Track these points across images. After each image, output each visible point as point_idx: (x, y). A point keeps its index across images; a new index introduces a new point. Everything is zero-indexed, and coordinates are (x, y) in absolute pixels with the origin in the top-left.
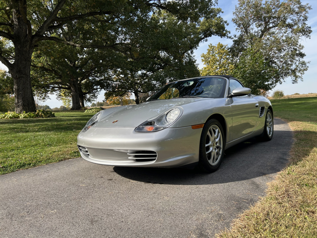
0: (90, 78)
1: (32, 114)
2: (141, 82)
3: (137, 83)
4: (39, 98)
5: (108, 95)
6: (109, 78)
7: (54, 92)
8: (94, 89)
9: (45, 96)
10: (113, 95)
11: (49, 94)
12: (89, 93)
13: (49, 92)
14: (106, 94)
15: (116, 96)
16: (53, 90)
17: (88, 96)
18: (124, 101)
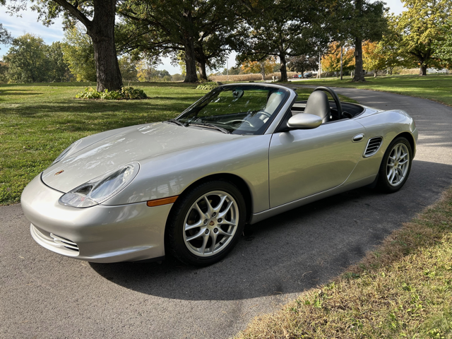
0: (217, 33)
1: (115, 93)
2: (292, 38)
3: (284, 41)
4: (149, 62)
5: (241, 59)
6: (244, 33)
7: (168, 54)
8: (222, 50)
9: (156, 59)
10: (247, 59)
11: (161, 57)
12: (214, 55)
13: (161, 54)
14: (238, 58)
15: (252, 61)
16: (166, 51)
17: (213, 60)
18: (267, 67)
